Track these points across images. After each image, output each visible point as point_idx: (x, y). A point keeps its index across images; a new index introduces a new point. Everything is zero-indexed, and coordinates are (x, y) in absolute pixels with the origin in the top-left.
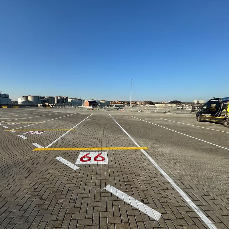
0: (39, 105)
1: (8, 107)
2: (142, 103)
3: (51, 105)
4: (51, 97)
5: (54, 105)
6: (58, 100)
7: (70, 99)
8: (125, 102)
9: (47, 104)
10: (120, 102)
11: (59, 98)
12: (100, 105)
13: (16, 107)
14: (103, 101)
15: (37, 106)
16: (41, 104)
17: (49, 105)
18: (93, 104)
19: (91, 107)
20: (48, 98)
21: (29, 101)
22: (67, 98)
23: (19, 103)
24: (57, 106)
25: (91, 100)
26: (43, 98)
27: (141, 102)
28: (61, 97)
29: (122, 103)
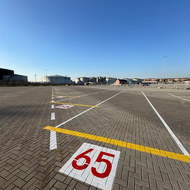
0: (85, 83)
1: (68, 85)
2: (182, 80)
3: (93, 84)
4: (94, 78)
5: (95, 83)
6: (99, 80)
7: (108, 78)
8: (160, 79)
9: (90, 83)
10: (155, 80)
11: (99, 78)
12: (131, 83)
13: (72, 85)
14: (136, 79)
15: (84, 84)
16: (86, 83)
17: (91, 83)
18: (123, 82)
19: (121, 84)
20: (92, 78)
21: (81, 81)
22: (105, 78)
23: (76, 83)
24: (96, 84)
25: (124, 79)
26: (89, 78)
27: (180, 79)
28: (101, 77)
29: (156, 80)
